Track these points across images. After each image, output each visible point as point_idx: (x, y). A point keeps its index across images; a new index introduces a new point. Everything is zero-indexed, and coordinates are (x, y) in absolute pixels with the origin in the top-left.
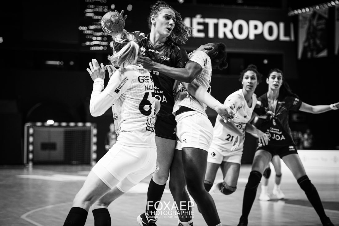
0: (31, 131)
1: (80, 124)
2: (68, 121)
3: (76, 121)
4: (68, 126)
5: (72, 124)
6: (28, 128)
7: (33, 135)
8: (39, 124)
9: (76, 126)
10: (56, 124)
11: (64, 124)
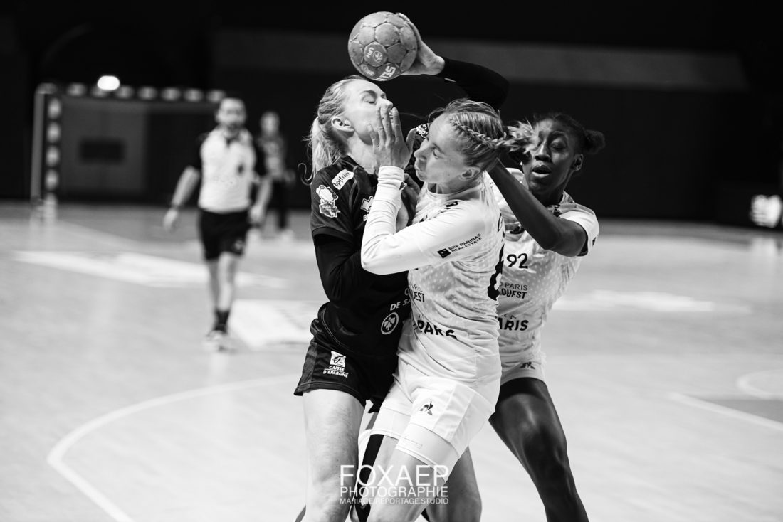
0: (55, 109)
1: (194, 95)
2: (160, 85)
3: (184, 85)
4: (158, 99)
5: (171, 94)
6: (47, 99)
7: (59, 120)
8: (77, 90)
9: (182, 99)
10: (125, 92)
11: (147, 93)
